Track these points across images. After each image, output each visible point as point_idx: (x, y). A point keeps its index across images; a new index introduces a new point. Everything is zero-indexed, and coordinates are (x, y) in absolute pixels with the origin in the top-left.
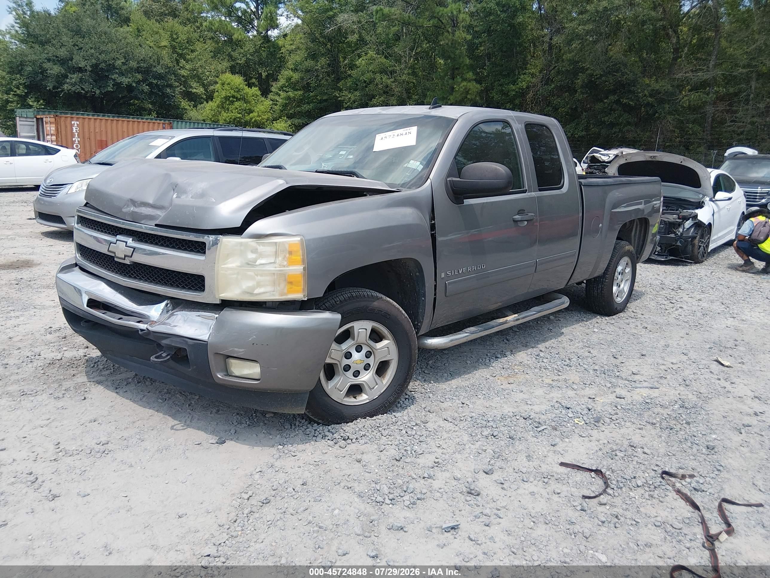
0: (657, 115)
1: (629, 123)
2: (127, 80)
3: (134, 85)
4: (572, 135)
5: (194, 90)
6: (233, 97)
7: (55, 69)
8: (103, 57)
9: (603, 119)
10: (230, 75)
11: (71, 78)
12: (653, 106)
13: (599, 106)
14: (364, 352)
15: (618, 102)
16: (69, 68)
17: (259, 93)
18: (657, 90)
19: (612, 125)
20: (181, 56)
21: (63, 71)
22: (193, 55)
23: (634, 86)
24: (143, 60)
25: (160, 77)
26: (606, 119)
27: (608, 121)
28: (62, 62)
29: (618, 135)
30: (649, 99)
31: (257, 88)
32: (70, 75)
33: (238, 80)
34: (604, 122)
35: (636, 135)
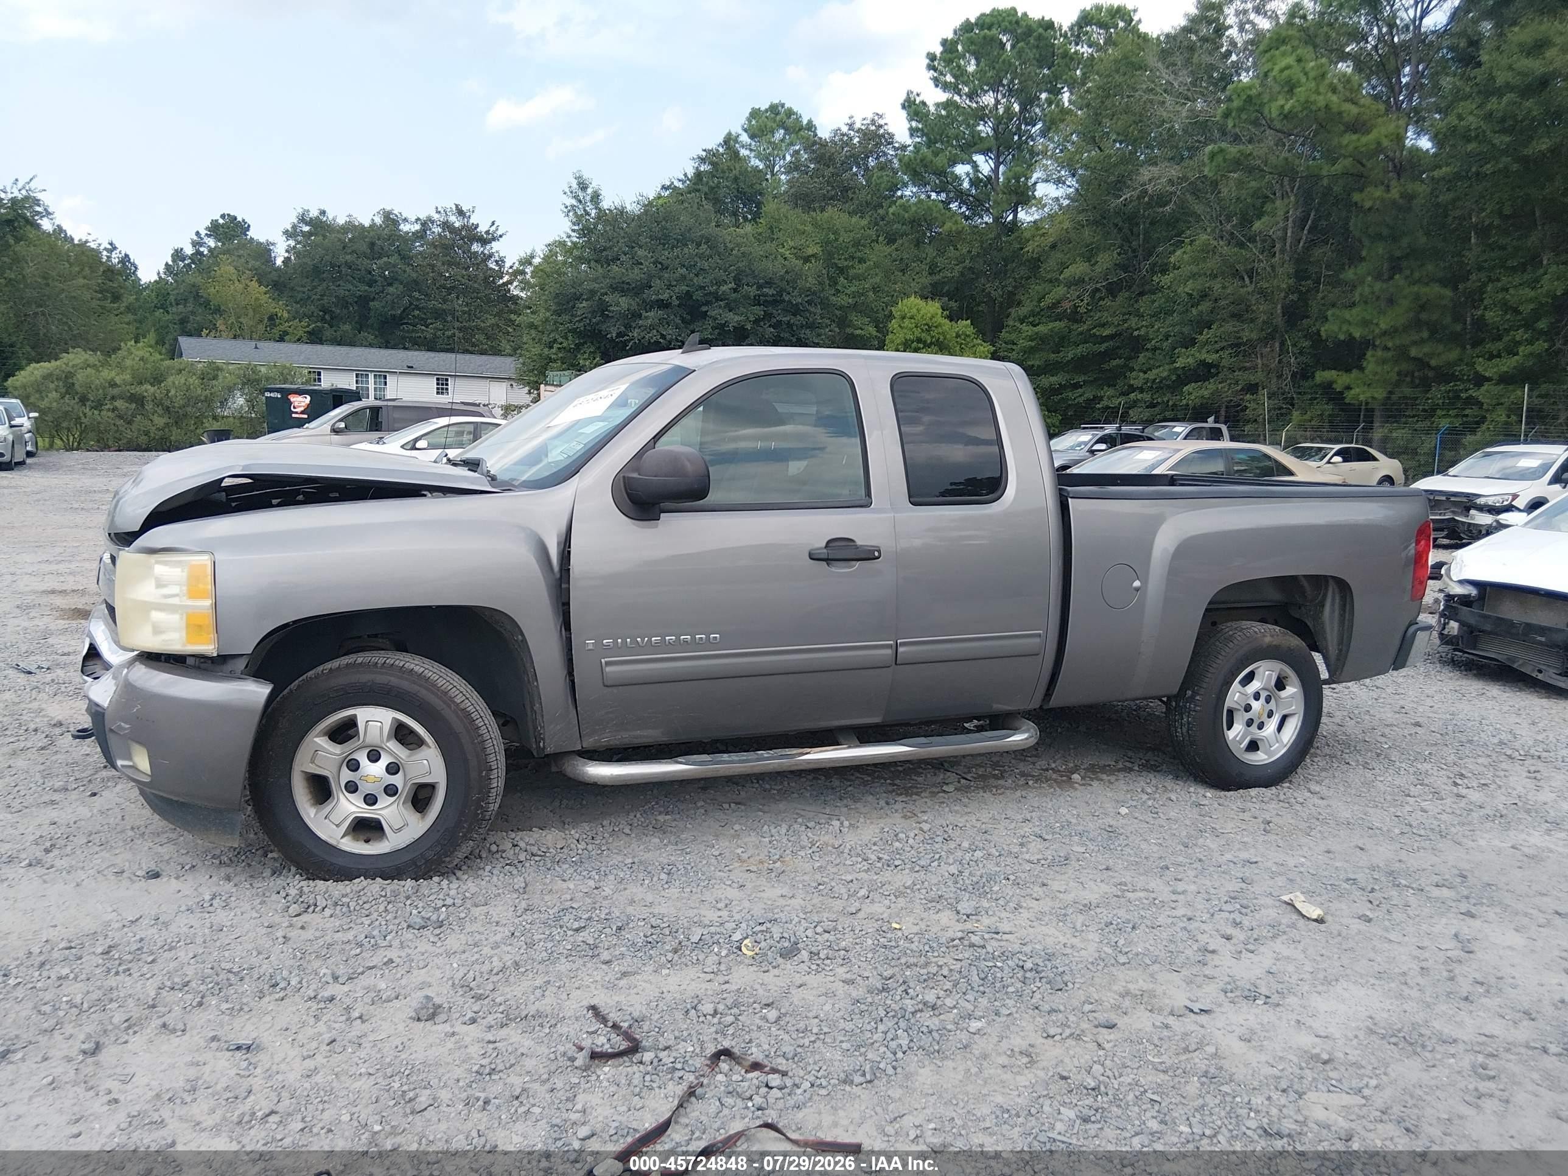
2: (737, 318)
3: (749, 327)
5: (858, 332)
6: (919, 340)
7: (624, 303)
8: (698, 281)
10: (918, 301)
11: (646, 318)
14: (383, 763)
16: (644, 301)
17: (970, 330)
20: (842, 271)
21: (634, 307)
22: (860, 269)
24: (769, 283)
25: (796, 310)
28: (636, 290)
31: (969, 322)
32: (644, 314)
33: (932, 308)
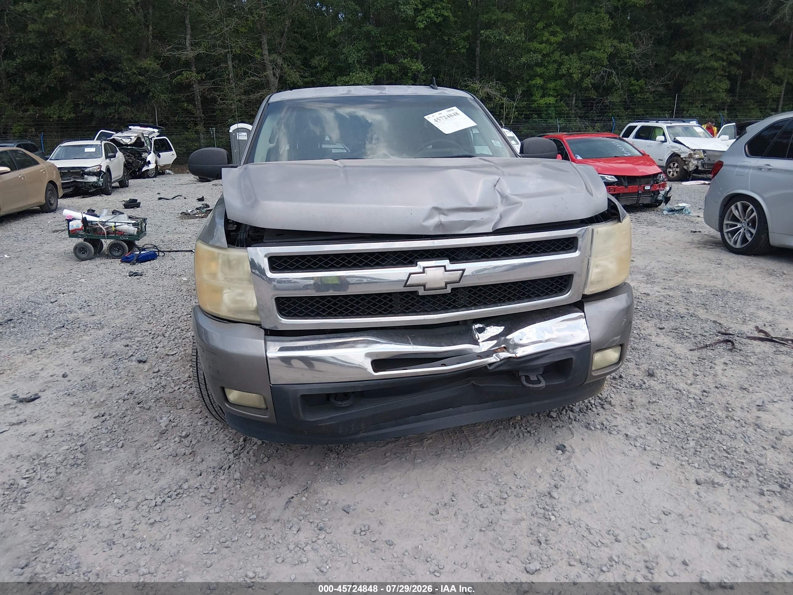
0: (151, 94)
1: (123, 103)
4: (59, 117)
9: (94, 99)
12: (143, 84)
13: (85, 85)
15: (106, 80)
18: (145, 68)
19: (105, 105)
23: (120, 63)
26: (98, 98)
27: (100, 102)
29: (114, 116)
30: (140, 77)
34: (96, 103)
35: (133, 116)
